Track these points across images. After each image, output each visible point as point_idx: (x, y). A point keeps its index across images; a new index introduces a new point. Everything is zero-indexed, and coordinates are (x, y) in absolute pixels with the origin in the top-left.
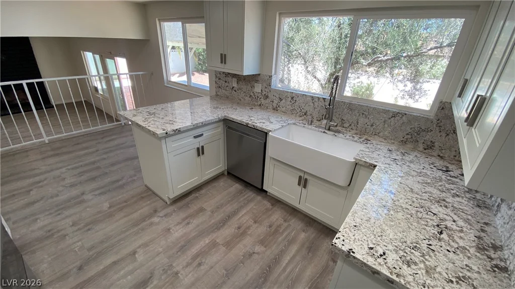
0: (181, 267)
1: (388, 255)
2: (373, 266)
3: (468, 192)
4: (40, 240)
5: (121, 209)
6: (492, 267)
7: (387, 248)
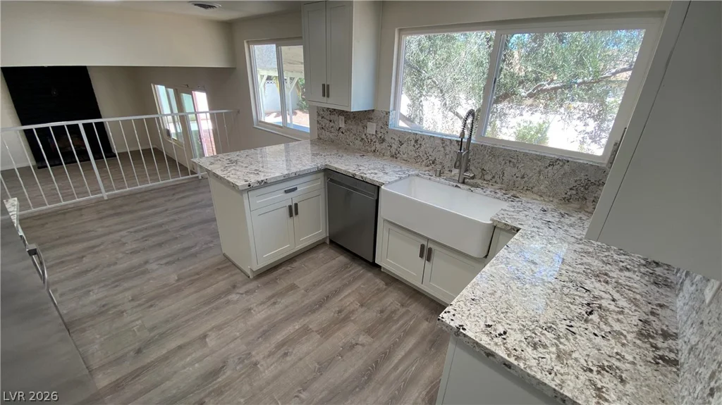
0: (262, 357)
1: (510, 335)
2: (487, 346)
3: (645, 265)
4: (92, 316)
5: (192, 282)
6: (655, 358)
7: (510, 327)
